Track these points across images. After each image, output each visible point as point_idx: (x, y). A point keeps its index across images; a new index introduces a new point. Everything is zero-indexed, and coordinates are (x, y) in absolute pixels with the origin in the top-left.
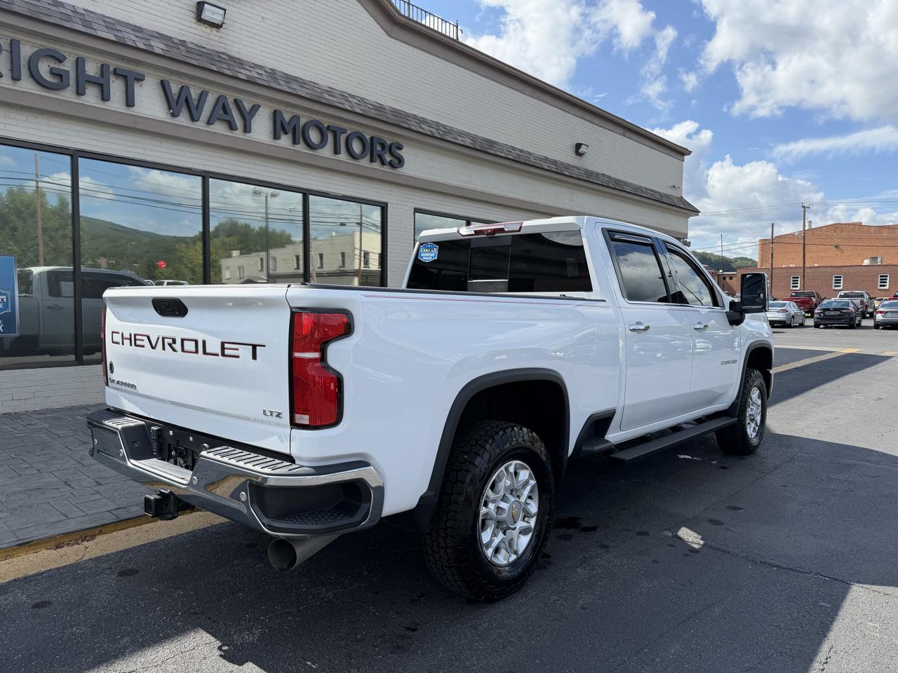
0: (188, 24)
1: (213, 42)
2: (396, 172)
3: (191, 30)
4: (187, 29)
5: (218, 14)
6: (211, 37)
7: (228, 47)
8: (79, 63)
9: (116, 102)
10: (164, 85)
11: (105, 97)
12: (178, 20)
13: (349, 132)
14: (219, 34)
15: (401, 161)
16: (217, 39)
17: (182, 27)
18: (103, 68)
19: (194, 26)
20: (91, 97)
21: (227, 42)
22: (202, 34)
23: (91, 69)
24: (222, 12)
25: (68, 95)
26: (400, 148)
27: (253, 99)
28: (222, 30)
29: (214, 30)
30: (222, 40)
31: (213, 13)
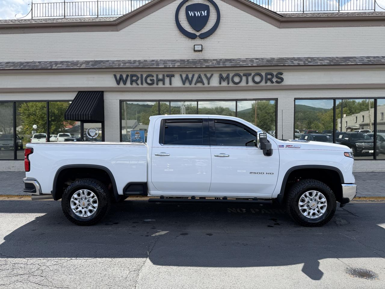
0: (191, 53)
1: (199, 57)
2: (280, 85)
3: (193, 55)
4: (191, 55)
5: (200, 47)
6: (200, 55)
7: (205, 56)
8: (157, 76)
9: (167, 84)
10: (181, 76)
11: (164, 84)
12: (188, 53)
13: (253, 74)
14: (202, 53)
15: (282, 80)
16: (201, 55)
17: (189, 55)
18: (164, 75)
19: (193, 53)
20: (161, 85)
21: (204, 55)
22: (196, 55)
23: (160, 77)
24: (201, 46)
25: (155, 85)
26: (282, 74)
27: (211, 72)
28: (203, 51)
29: (200, 53)
30: (203, 55)
31: (198, 47)
